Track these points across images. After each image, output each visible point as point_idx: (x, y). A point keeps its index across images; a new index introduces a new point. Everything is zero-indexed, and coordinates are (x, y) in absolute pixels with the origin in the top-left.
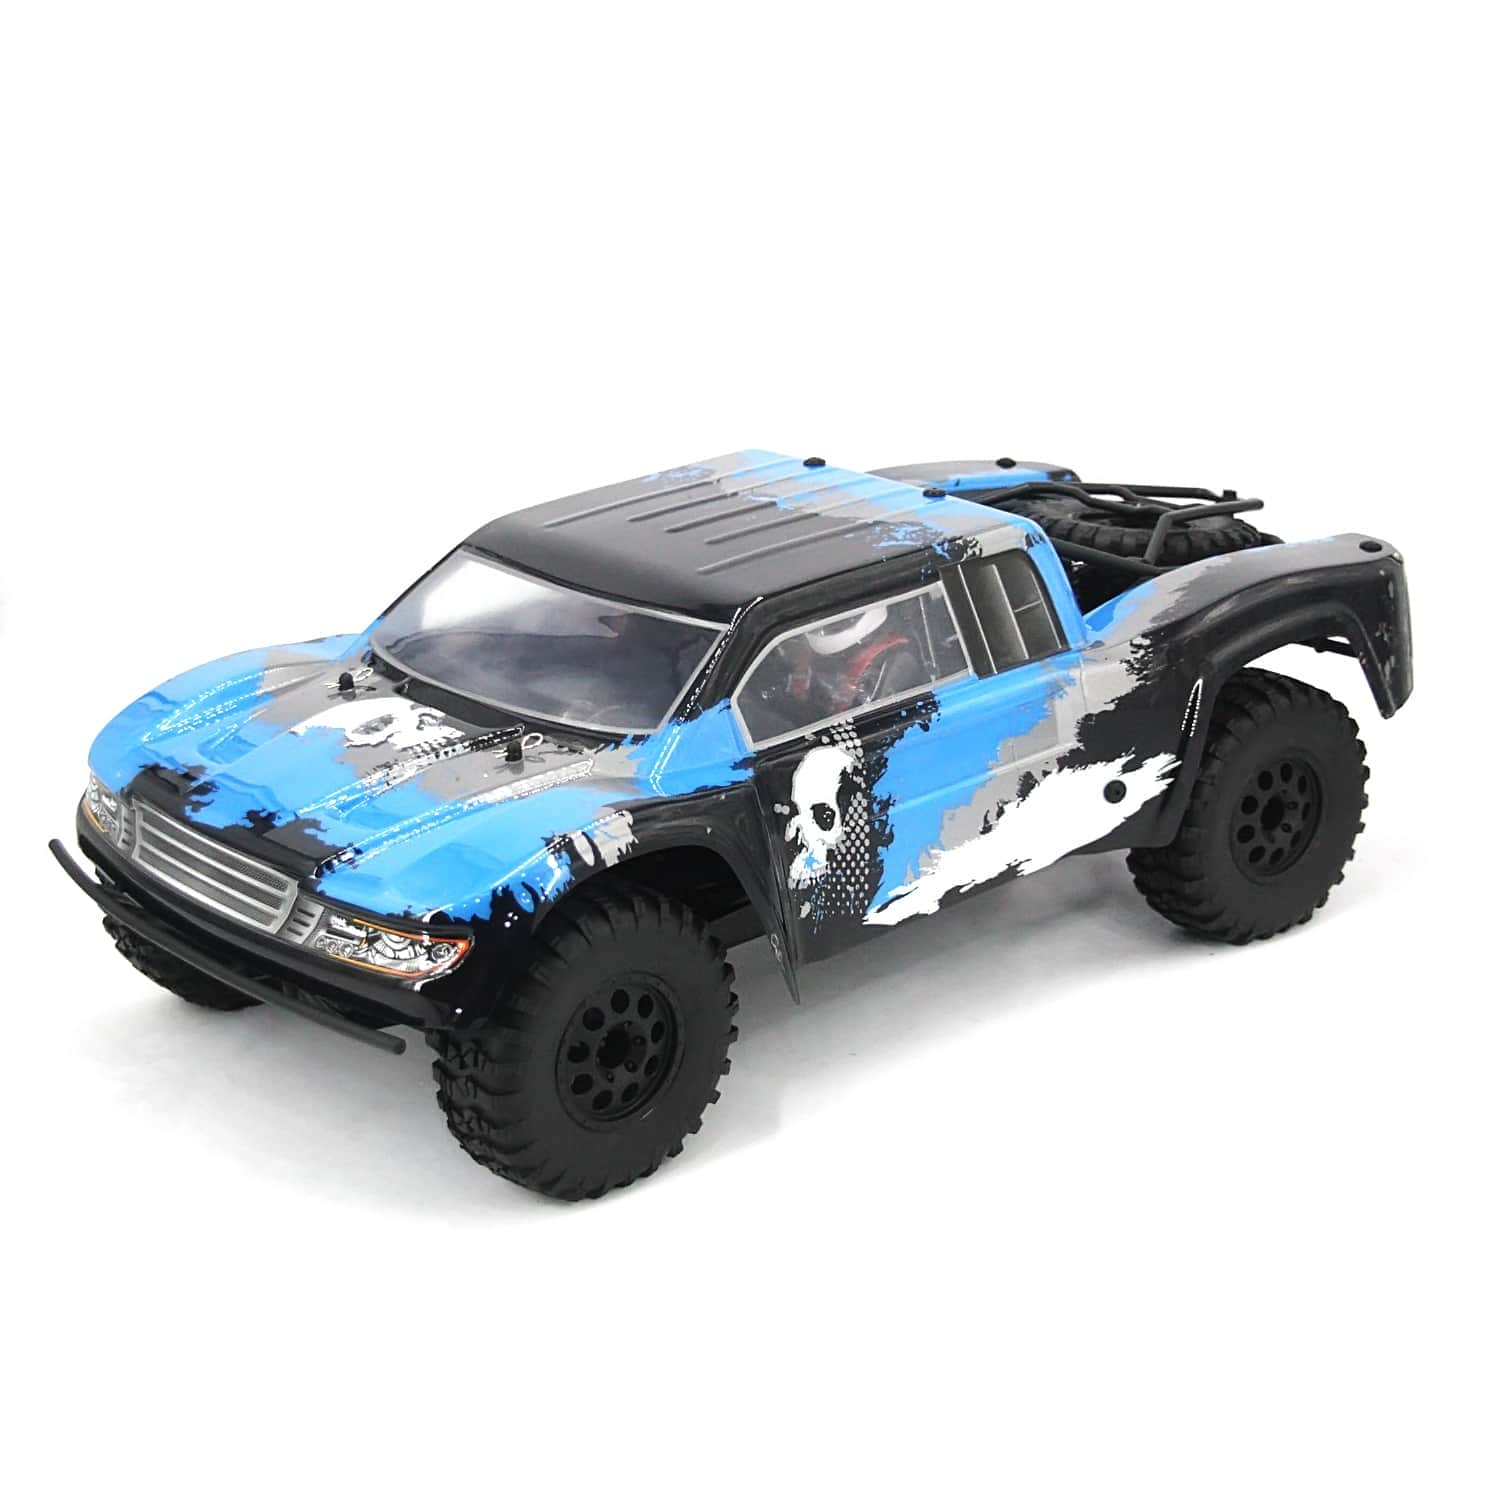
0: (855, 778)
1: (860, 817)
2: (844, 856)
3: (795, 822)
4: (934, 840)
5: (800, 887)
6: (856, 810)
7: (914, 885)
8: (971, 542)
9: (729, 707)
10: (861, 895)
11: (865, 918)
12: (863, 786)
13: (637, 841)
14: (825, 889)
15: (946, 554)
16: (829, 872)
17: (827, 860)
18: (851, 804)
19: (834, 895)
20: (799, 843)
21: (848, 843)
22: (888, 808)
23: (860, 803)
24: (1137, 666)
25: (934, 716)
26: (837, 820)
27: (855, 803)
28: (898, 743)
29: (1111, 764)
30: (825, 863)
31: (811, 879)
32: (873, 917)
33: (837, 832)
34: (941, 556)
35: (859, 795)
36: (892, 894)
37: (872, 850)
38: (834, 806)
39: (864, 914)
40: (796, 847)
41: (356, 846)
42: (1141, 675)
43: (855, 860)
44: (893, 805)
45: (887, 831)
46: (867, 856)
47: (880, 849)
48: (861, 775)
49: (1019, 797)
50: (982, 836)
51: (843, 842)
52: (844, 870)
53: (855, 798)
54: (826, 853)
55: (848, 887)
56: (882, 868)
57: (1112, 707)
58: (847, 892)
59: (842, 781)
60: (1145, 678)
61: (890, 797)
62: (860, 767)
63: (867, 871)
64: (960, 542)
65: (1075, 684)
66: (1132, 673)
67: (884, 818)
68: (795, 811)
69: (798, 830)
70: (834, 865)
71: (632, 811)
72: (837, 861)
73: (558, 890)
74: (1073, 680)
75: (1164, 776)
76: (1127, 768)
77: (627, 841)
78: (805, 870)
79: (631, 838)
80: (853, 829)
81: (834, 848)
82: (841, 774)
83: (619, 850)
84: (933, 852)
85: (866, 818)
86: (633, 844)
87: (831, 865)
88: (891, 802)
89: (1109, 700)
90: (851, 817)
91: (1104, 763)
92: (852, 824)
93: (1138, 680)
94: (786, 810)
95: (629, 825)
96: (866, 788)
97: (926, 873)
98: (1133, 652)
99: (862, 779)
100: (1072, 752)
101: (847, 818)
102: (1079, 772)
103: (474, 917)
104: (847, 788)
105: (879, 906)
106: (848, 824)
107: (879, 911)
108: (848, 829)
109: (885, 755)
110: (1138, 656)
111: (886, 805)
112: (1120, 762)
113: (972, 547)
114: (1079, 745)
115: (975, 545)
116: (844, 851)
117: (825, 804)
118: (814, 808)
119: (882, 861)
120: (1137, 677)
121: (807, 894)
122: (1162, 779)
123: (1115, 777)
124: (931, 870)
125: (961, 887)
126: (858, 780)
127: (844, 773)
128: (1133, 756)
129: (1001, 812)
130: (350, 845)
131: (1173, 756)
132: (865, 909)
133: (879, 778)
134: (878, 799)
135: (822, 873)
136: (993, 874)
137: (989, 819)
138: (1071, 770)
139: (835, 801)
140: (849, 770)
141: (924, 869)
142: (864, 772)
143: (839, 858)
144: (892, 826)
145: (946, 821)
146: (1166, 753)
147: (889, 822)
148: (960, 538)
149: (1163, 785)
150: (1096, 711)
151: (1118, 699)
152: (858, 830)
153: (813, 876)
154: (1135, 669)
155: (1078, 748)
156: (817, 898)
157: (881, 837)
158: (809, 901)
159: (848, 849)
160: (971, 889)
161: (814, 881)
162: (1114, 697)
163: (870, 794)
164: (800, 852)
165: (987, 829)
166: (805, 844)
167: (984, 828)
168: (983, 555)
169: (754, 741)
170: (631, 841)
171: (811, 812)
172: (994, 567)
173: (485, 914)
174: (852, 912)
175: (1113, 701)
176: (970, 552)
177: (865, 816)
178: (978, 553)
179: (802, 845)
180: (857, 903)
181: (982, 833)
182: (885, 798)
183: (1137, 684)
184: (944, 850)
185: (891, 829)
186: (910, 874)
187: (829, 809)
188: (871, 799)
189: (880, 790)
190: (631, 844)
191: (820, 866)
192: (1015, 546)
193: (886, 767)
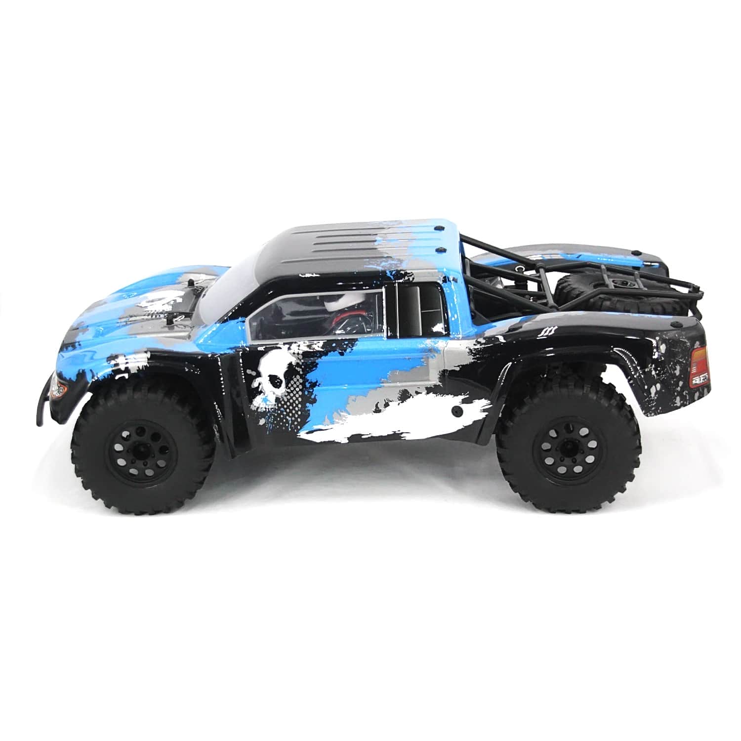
0: (297, 368)
1: (298, 386)
2: (286, 403)
3: (258, 380)
4: (341, 408)
5: (259, 410)
6: (295, 383)
7: (331, 426)
8: (409, 274)
9: (244, 322)
10: (296, 423)
11: (299, 434)
12: (301, 373)
13: (148, 365)
14: (274, 416)
15: (392, 277)
16: (277, 408)
17: (276, 402)
18: (293, 379)
19: (279, 419)
20: (260, 390)
21: (289, 397)
22: (315, 387)
23: (298, 380)
24: (474, 352)
25: (349, 350)
26: (283, 385)
27: (295, 380)
28: (323, 357)
29: (456, 397)
30: (274, 403)
31: (266, 408)
32: (303, 435)
33: (282, 391)
34: (389, 277)
35: (298, 377)
36: (316, 427)
37: (303, 403)
38: (282, 378)
39: (298, 432)
40: (257, 392)
41: (80, 343)
42: (475, 357)
43: (293, 406)
44: (319, 386)
45: (313, 397)
46: (300, 406)
47: (308, 404)
48: (301, 368)
49: (399, 400)
50: (374, 413)
51: (286, 396)
52: (285, 409)
53: (295, 377)
54: (275, 398)
55: (287, 417)
56: (309, 413)
57: (458, 369)
58: (287, 420)
59: (288, 367)
60: (477, 358)
61: (317, 382)
62: (301, 364)
63: (299, 413)
64: (403, 272)
65: (440, 353)
66: (471, 355)
67: (311, 390)
68: (259, 375)
69: (260, 384)
70: (280, 405)
71: (151, 352)
72: (281, 404)
73: (104, 377)
74: (440, 351)
75: (484, 411)
76: (464, 401)
77: (143, 365)
78: (262, 404)
79: (146, 364)
80: (292, 392)
81: (280, 397)
82: (289, 364)
83: (138, 367)
84: (342, 413)
85: (301, 388)
86: (146, 367)
87: (278, 405)
88: (318, 384)
89: (457, 365)
90: (292, 386)
91: (453, 396)
92: (292, 389)
93: (473, 359)
94: (254, 373)
95: (148, 358)
96: (303, 374)
97: (338, 423)
98: (475, 345)
99: (301, 370)
100: (435, 386)
101: (290, 385)
102: (439, 397)
103: (70, 379)
104: (291, 371)
105: (307, 431)
106: (289, 388)
107: (307, 433)
108: (289, 390)
109: (317, 361)
110: (476, 347)
111: (314, 385)
112: (461, 397)
113: (408, 276)
114: (440, 384)
115: (411, 276)
116: (286, 400)
117: (277, 376)
118: (270, 376)
119: (309, 410)
120: (473, 357)
121: (264, 414)
122: (484, 412)
123: (458, 404)
124: (341, 422)
125: (363, 435)
126: (299, 369)
127: (290, 364)
128: (468, 396)
129: (387, 405)
130: (79, 342)
131: (489, 402)
132: (298, 431)
133: (311, 371)
134: (309, 381)
135: (272, 407)
136: (385, 434)
137: (379, 406)
138: (435, 395)
139: (283, 376)
140: (294, 363)
141: (337, 421)
142: (303, 367)
143: (283, 403)
144: (316, 395)
145: (350, 401)
146: (485, 399)
147: (314, 393)
148: (403, 271)
149: (484, 415)
150: (450, 369)
151: (462, 365)
152: (295, 392)
153: (267, 407)
154: (473, 353)
155: (439, 385)
156: (269, 418)
157: (309, 399)
158: (265, 418)
159: (288, 400)
160: (369, 438)
161: (267, 410)
162: (460, 364)
163: (305, 378)
164: (260, 394)
165: (377, 411)
166: (263, 391)
167: (376, 410)
168: (414, 281)
169: (252, 340)
170: (145, 365)
171: (269, 378)
172: (418, 288)
173: (74, 379)
174: (290, 429)
175: (459, 366)
176: (406, 278)
177: (301, 387)
178: (411, 279)
179: (261, 392)
180: (292, 426)
181: (374, 412)
182: (314, 381)
183: (473, 361)
184: (349, 414)
185: (315, 397)
186: (327, 420)
187: (279, 378)
188: (305, 380)
189: (311, 376)
190: (145, 366)
191: (271, 404)
192: (435, 280)
193: (317, 367)
